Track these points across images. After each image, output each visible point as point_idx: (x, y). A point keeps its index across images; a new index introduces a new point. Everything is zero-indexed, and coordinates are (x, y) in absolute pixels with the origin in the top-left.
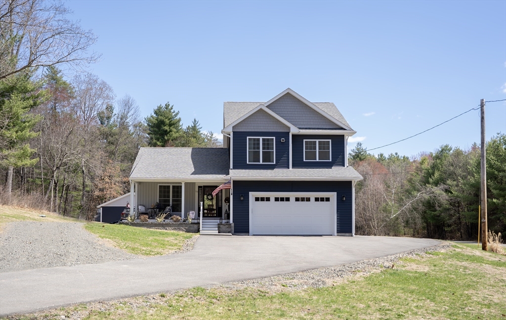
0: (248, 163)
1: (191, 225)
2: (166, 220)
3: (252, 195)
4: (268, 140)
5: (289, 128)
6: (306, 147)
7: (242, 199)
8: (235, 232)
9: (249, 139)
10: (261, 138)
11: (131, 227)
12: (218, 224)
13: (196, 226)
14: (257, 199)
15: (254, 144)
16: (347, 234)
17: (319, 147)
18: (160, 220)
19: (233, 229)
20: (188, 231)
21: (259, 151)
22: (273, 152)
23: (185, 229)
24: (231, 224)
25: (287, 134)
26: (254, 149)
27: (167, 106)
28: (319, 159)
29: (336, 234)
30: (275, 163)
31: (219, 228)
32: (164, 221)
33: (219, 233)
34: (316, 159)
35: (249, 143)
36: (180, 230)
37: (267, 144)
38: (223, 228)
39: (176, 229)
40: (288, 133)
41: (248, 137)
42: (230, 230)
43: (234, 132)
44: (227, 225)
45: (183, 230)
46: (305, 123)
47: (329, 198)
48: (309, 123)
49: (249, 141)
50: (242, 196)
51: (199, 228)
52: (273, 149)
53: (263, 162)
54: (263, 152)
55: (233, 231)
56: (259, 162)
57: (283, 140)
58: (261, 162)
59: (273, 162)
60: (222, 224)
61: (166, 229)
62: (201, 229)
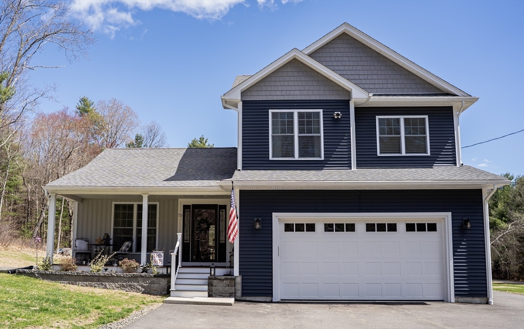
0: (271, 158)
1: (155, 279)
2: (110, 268)
3: (279, 219)
4: (309, 115)
5: (349, 93)
6: (380, 129)
7: (258, 226)
8: (243, 294)
9: (273, 113)
10: (296, 112)
11: (37, 281)
12: (209, 279)
13: (163, 282)
14: (288, 228)
15: (283, 123)
16: (477, 300)
17: (406, 129)
18: (97, 267)
19: (239, 287)
20: (147, 291)
21: (293, 137)
22: (319, 137)
23: (143, 287)
24: (234, 279)
25: (344, 104)
26: (283, 131)
27: (201, 139)
28: (406, 153)
29: (453, 299)
30: (323, 158)
31: (210, 285)
32: (106, 270)
33: (210, 296)
34: (400, 152)
35: (273, 122)
36: (132, 288)
37: (307, 123)
38: (219, 286)
39: (123, 286)
40: (347, 103)
41: (270, 111)
42: (232, 290)
43: (244, 102)
44: (226, 279)
45: (138, 290)
46: (377, 86)
47: (435, 225)
48: (385, 86)
49: (273, 117)
50: (258, 221)
51: (169, 287)
52: (319, 132)
53: (300, 156)
54: (299, 137)
55: (239, 293)
56: (293, 156)
57: (338, 115)
58: (297, 158)
59: (320, 156)
60: (215, 279)
61: (106, 287)
62: (173, 288)
